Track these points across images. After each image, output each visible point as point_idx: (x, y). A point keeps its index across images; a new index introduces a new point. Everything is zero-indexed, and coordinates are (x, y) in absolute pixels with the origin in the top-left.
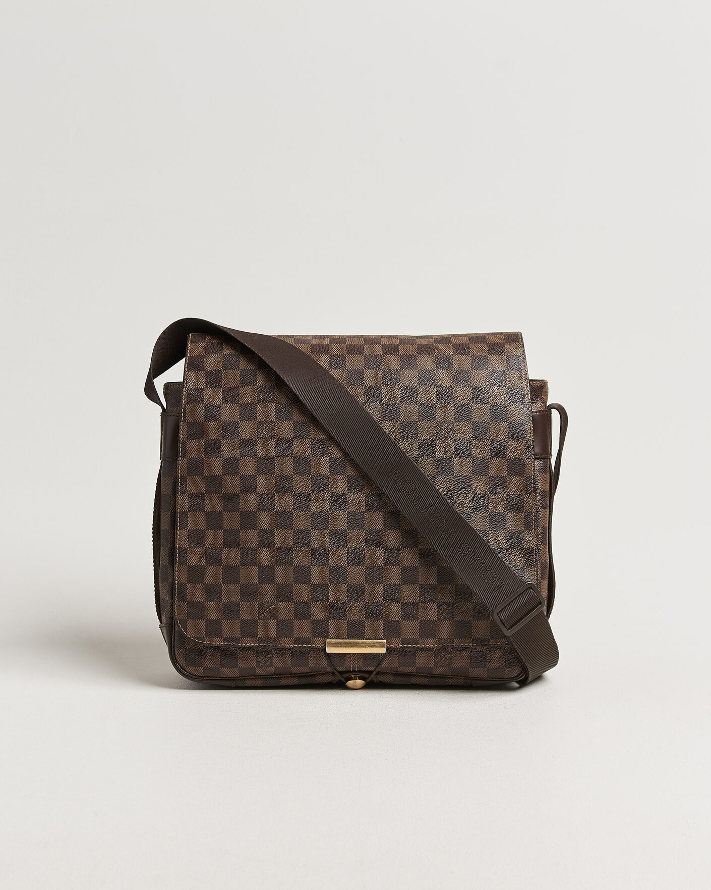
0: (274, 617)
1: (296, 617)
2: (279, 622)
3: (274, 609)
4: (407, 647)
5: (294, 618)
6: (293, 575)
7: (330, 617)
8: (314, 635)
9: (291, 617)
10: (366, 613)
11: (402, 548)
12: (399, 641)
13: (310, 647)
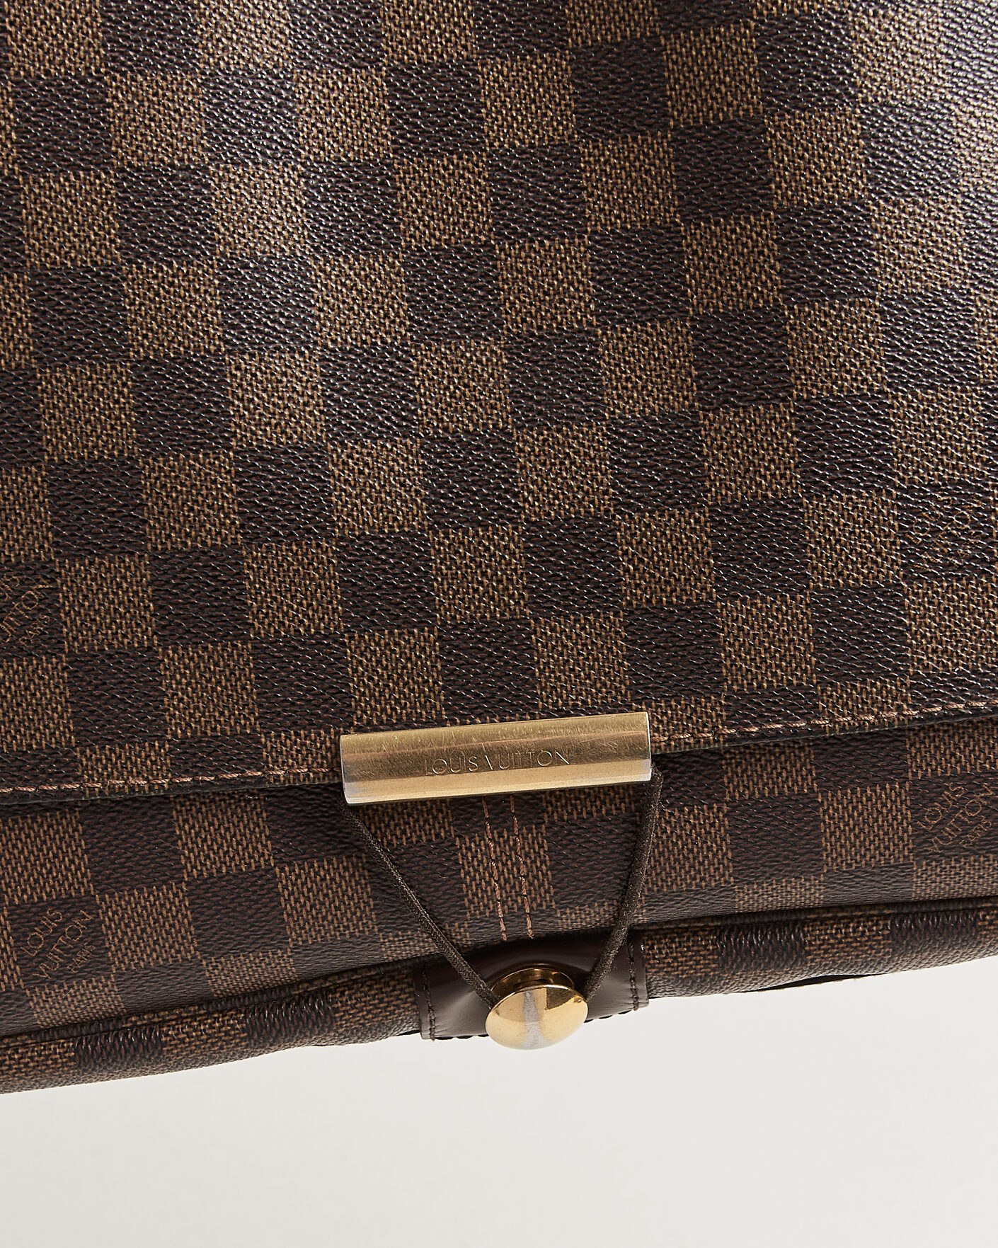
0: (52, 642)
1: (168, 631)
2: (81, 665)
3: (50, 602)
4: (762, 735)
5: (162, 639)
6: (135, 408)
7: (345, 617)
8: (272, 718)
9: (144, 635)
10: (532, 580)
11: (688, 223)
12: (713, 707)
13: (260, 779)
